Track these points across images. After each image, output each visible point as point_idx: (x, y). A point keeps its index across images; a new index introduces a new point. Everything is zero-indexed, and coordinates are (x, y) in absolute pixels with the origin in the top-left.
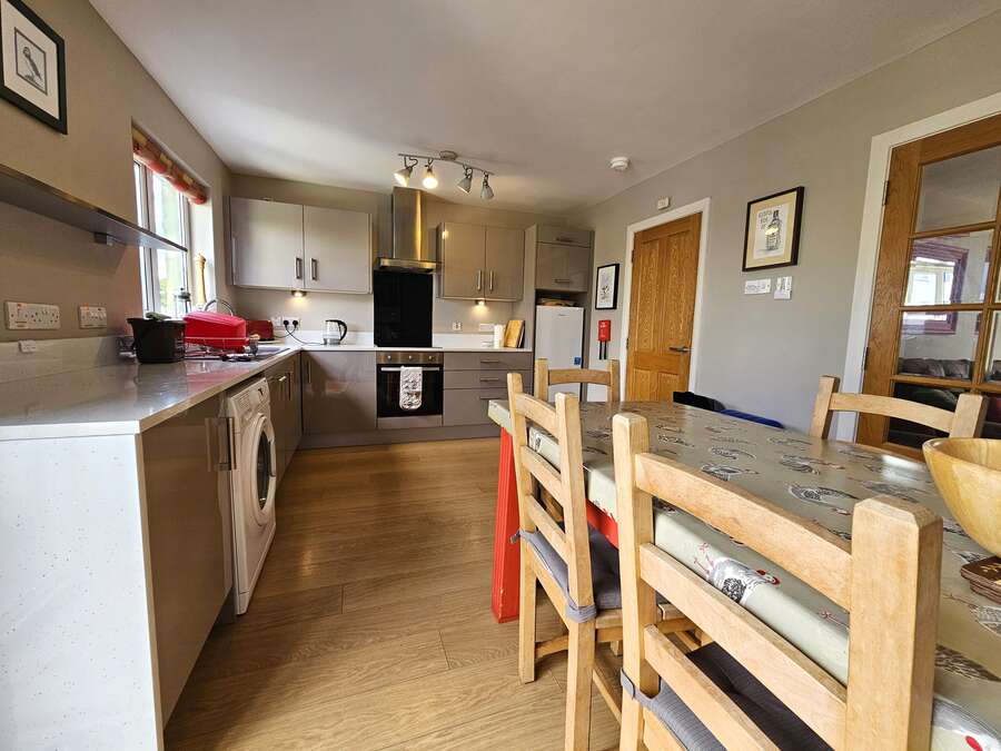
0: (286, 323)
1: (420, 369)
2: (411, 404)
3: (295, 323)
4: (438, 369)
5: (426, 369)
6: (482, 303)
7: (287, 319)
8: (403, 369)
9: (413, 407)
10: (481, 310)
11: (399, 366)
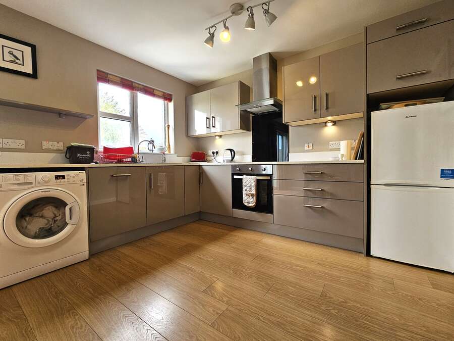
0: (213, 153)
1: (254, 177)
2: (248, 203)
3: (217, 153)
4: (269, 178)
5: (259, 178)
6: (330, 124)
7: (213, 151)
8: (244, 177)
9: (250, 205)
10: (330, 130)
11: (242, 175)
